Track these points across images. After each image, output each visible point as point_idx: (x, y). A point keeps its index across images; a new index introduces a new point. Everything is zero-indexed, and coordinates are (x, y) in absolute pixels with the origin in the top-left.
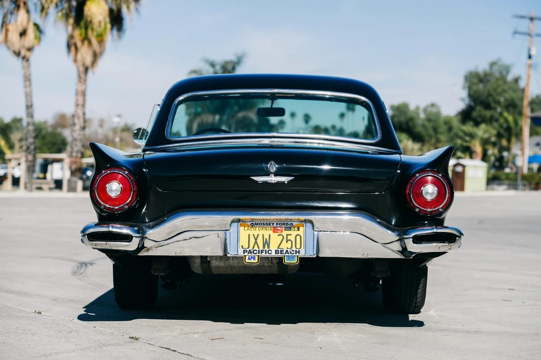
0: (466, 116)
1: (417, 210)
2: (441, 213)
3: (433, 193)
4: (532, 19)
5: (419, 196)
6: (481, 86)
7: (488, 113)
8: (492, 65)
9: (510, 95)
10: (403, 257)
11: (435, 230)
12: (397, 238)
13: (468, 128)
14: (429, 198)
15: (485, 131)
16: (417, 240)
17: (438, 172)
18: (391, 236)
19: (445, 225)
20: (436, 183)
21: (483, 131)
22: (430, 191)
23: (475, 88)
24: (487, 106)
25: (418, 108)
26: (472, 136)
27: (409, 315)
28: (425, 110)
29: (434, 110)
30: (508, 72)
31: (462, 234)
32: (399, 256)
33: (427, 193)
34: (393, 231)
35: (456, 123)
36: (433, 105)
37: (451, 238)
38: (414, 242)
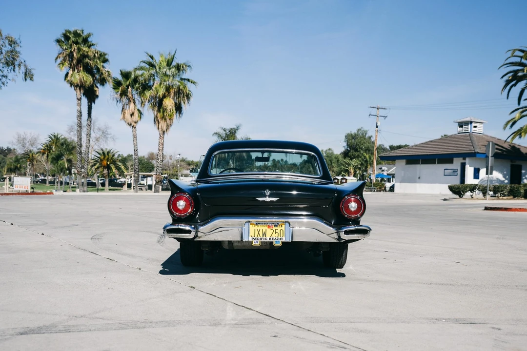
0: (346, 154)
1: (346, 216)
2: (359, 218)
3: (355, 207)
4: (378, 108)
5: (348, 209)
6: (353, 140)
7: (356, 154)
8: (358, 130)
9: (367, 145)
10: (338, 241)
11: (356, 228)
12: (336, 231)
13: (347, 160)
14: (353, 210)
15: (356, 162)
16: (347, 233)
17: (357, 196)
18: (332, 230)
19: (360, 224)
20: (356, 201)
21: (354, 162)
22: (353, 206)
23: (350, 141)
24: (356, 150)
25: (322, 151)
26: (349, 165)
27: (337, 269)
28: (326, 152)
29: (330, 152)
30: (366, 134)
31: (371, 230)
32: (336, 241)
33: (352, 207)
34: (333, 227)
35: (341, 158)
36: (330, 149)
37: (365, 232)
38: (345, 234)
